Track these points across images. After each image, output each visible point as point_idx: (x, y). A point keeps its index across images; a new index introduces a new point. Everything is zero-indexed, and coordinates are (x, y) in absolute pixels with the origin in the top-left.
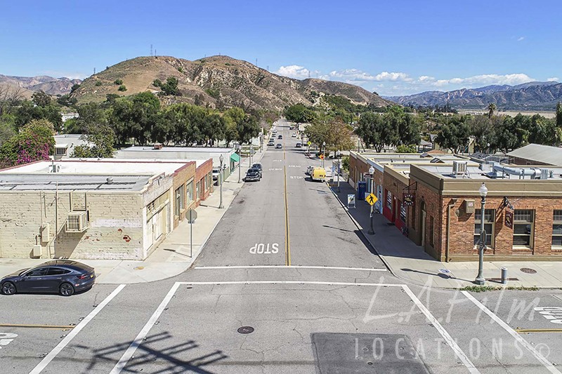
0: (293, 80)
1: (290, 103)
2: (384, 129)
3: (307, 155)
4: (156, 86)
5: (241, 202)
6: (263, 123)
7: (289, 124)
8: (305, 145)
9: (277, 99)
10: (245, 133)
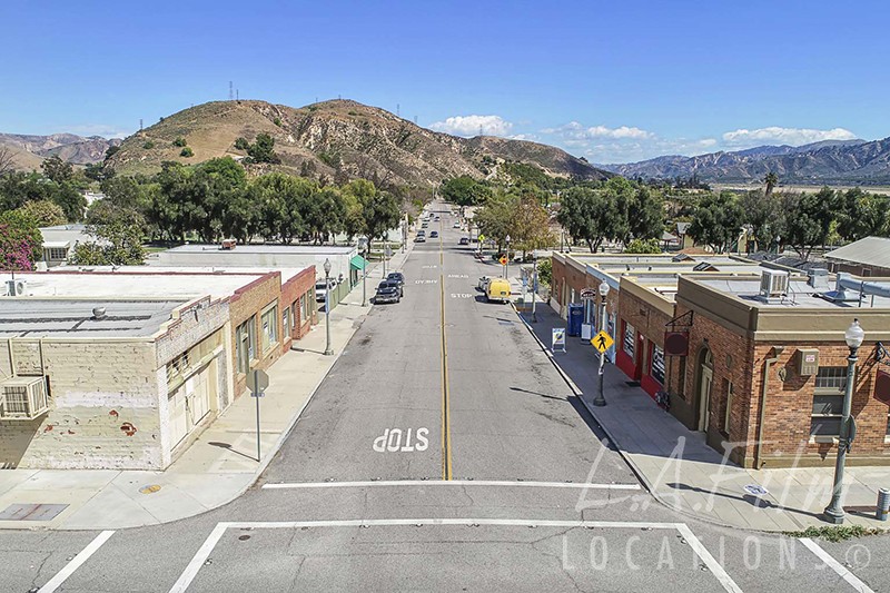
0: (456, 139)
1: (450, 176)
2: (604, 213)
3: (478, 256)
4: (240, 148)
5: (365, 342)
6: (407, 205)
7: (449, 207)
8: (475, 241)
9: (430, 168)
10: (377, 220)
